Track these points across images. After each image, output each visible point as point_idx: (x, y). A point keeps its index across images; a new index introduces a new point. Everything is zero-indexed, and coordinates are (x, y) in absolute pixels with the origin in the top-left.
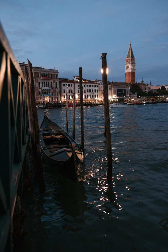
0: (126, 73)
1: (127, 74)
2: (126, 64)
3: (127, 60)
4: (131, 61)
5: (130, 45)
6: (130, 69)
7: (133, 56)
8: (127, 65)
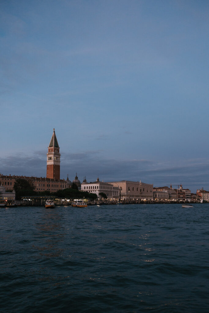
0: (47, 166)
1: (49, 167)
2: (48, 155)
3: (49, 150)
4: (54, 151)
5: (54, 132)
6: (52, 161)
7: (56, 146)
8: (50, 156)
